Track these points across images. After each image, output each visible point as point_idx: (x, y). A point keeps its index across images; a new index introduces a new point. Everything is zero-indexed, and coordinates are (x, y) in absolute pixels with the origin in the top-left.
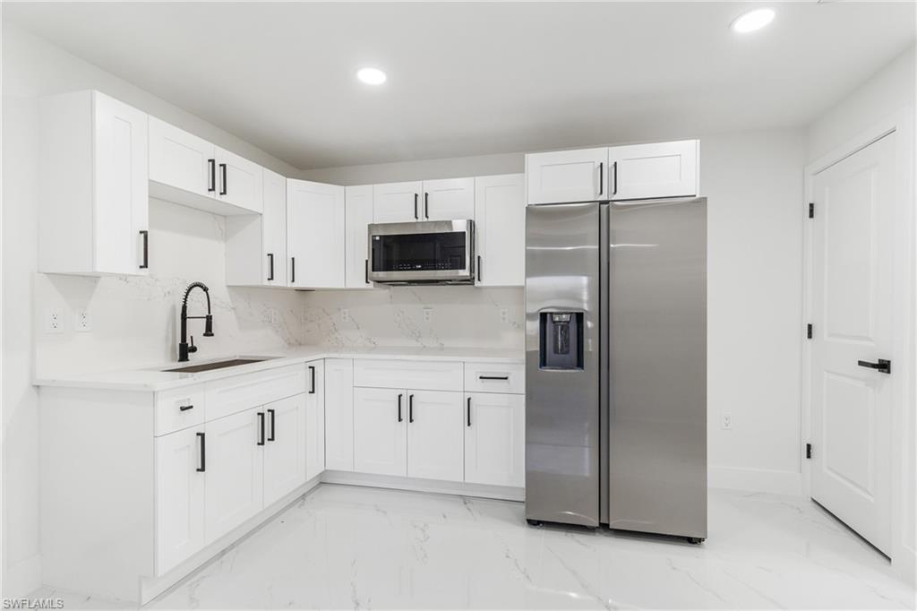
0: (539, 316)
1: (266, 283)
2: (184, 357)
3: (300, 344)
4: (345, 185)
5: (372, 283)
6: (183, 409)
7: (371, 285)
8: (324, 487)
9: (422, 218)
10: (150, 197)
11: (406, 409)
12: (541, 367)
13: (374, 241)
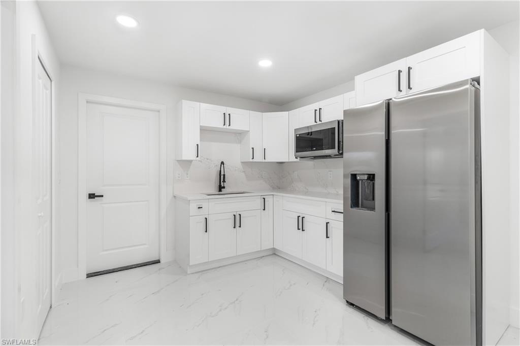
0: (350, 176)
1: (251, 160)
2: (220, 190)
3: (279, 188)
4: (288, 111)
5: (299, 158)
6: (199, 208)
7: (298, 160)
8: (274, 255)
9: (319, 122)
10: (201, 130)
11: (301, 224)
12: (351, 207)
13: (297, 137)
